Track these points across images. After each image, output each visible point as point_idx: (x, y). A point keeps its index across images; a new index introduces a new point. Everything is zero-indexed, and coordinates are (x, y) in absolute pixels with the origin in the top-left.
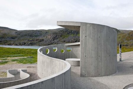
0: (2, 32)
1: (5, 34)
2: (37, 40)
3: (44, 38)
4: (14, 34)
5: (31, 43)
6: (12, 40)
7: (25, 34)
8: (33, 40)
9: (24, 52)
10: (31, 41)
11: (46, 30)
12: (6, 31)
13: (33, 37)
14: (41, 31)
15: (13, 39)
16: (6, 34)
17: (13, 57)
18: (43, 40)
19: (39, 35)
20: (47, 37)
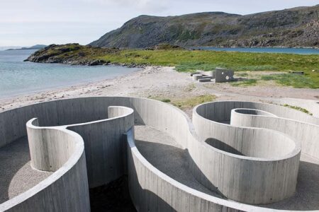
0: (213, 22)
1: (218, 26)
2: (284, 34)
3: (303, 28)
4: (234, 23)
5: (270, 41)
6: (232, 36)
7: (258, 21)
8: (275, 35)
9: (273, 61)
10: (271, 36)
11: (309, 8)
12: (219, 20)
13: (276, 28)
14: (297, 12)
15: (233, 33)
16: (220, 25)
17: (256, 70)
18: (301, 33)
19: (292, 21)
20: (312, 25)
